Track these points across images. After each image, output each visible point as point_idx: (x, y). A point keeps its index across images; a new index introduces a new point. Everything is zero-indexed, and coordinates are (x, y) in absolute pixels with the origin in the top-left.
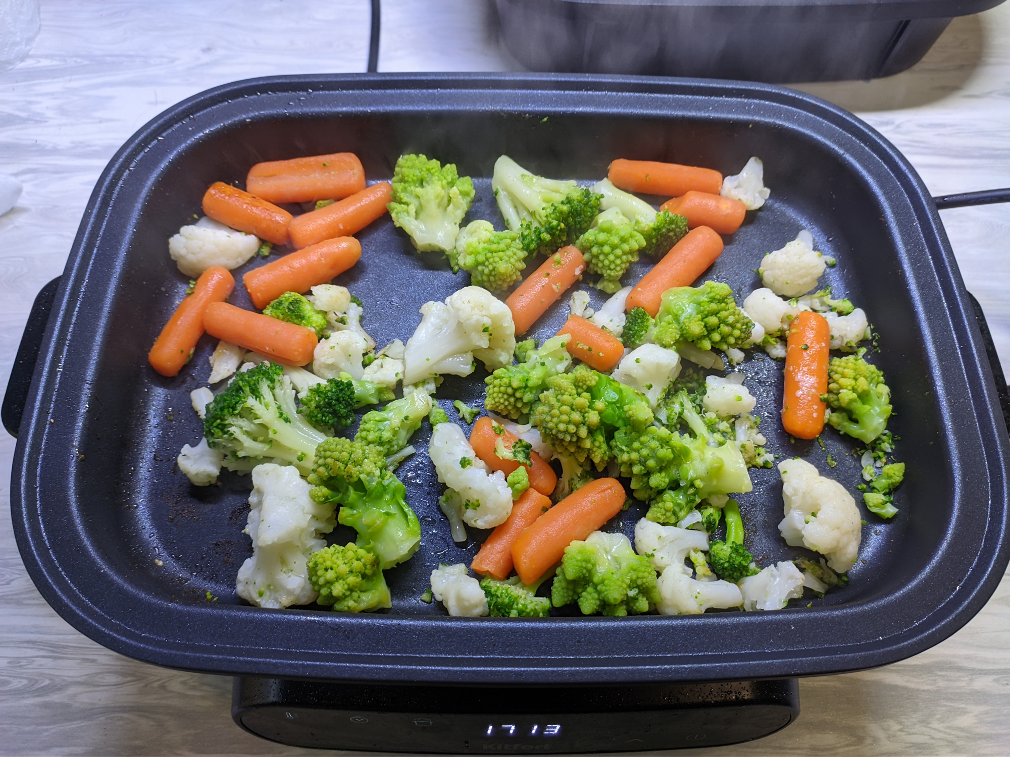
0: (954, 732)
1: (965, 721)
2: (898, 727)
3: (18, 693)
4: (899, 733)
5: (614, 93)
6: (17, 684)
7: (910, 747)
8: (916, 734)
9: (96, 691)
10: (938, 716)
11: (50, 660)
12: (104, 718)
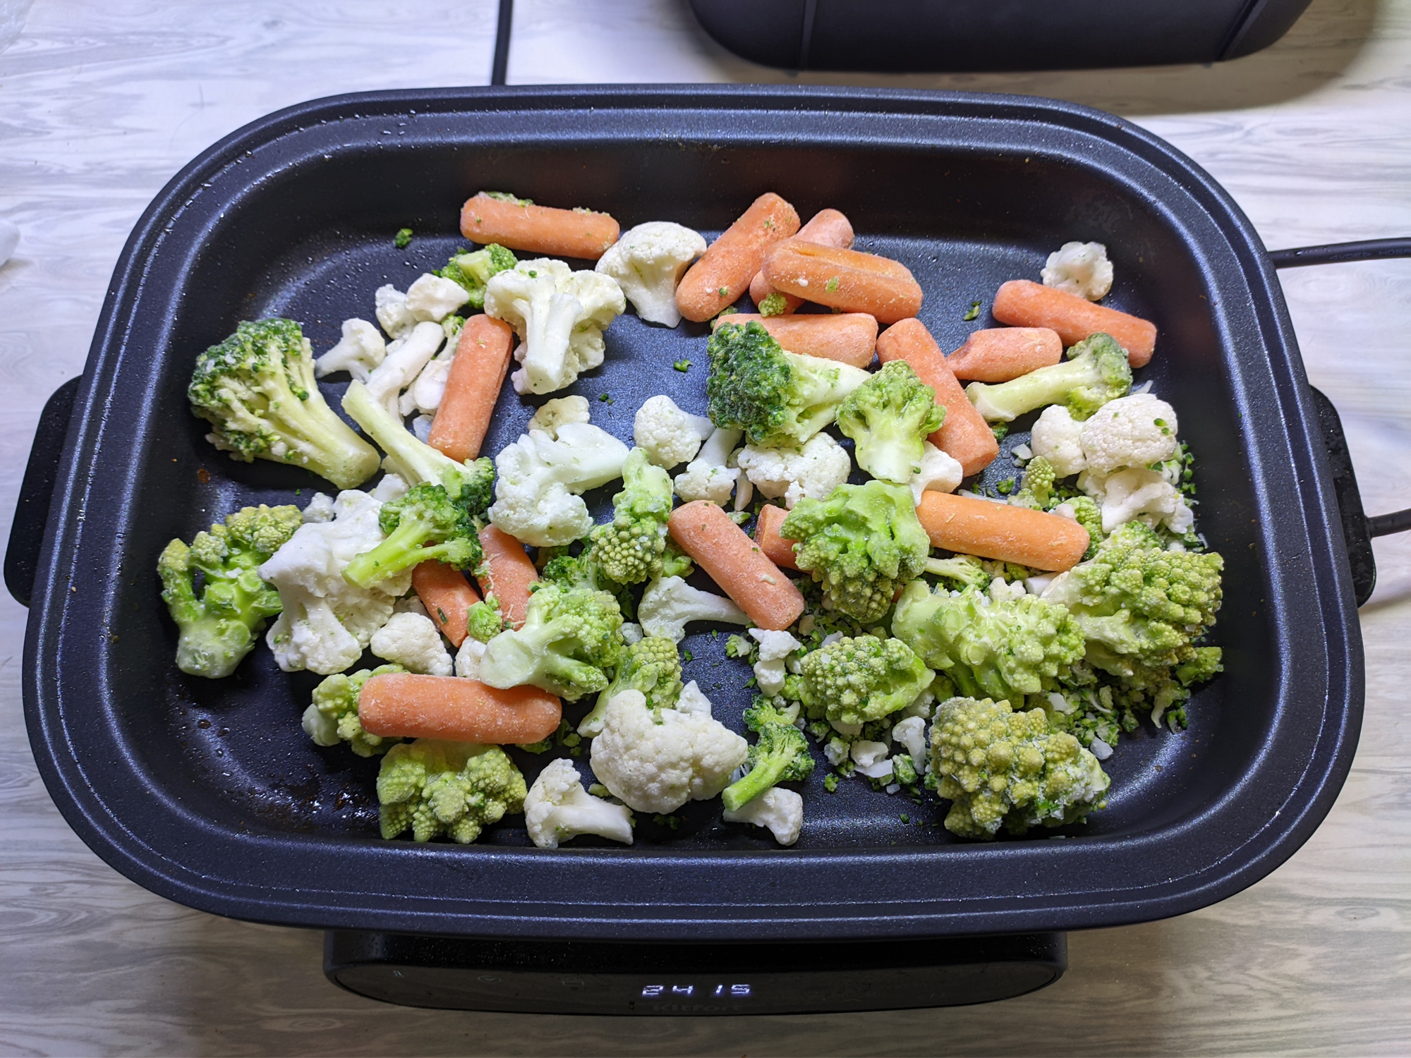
0: (1279, 981)
1: (1296, 967)
2: (1206, 974)
3: (47, 929)
4: (1206, 982)
5: (838, 113)
6: (43, 918)
7: (1220, 1000)
8: (1229, 983)
9: (148, 927)
10: (1260, 960)
11: (86, 886)
12: (158, 963)
